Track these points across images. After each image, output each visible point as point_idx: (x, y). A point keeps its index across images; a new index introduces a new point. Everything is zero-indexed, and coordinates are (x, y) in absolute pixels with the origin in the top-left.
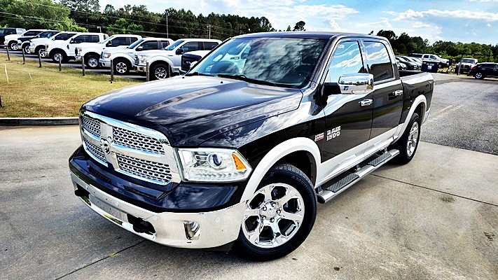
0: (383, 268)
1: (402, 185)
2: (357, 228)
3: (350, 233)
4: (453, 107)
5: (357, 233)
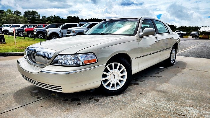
4: (193, 47)
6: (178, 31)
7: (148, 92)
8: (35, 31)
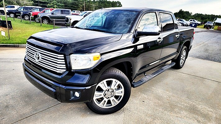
0: (179, 105)
2: (168, 90)
3: (165, 92)
4: (203, 43)
6: (193, 20)
7: (150, 100)
8: (40, 15)
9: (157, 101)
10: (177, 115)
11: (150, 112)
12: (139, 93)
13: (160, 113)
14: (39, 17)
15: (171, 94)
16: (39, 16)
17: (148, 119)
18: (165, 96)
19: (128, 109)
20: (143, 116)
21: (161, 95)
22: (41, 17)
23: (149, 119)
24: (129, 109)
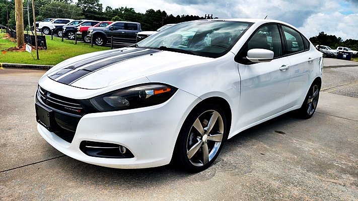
0: (337, 165)
1: (339, 119)
2: (310, 140)
3: (305, 143)
5: (311, 143)
6: (343, 48)
7: (276, 152)
8: (91, 31)
9: (289, 155)
10: (334, 181)
11: (276, 172)
12: (254, 141)
13: (298, 175)
14: (90, 34)
15: (317, 145)
16: (89, 32)
17: (273, 182)
18: (306, 149)
19: (230, 164)
20: (263, 178)
21: (297, 146)
22: (93, 33)
23: (275, 184)
24: (233, 164)
